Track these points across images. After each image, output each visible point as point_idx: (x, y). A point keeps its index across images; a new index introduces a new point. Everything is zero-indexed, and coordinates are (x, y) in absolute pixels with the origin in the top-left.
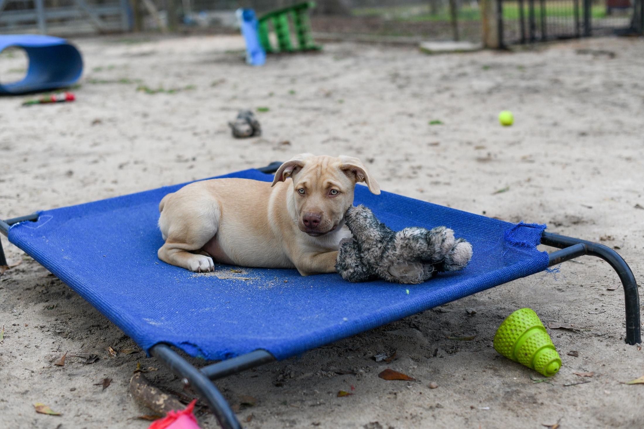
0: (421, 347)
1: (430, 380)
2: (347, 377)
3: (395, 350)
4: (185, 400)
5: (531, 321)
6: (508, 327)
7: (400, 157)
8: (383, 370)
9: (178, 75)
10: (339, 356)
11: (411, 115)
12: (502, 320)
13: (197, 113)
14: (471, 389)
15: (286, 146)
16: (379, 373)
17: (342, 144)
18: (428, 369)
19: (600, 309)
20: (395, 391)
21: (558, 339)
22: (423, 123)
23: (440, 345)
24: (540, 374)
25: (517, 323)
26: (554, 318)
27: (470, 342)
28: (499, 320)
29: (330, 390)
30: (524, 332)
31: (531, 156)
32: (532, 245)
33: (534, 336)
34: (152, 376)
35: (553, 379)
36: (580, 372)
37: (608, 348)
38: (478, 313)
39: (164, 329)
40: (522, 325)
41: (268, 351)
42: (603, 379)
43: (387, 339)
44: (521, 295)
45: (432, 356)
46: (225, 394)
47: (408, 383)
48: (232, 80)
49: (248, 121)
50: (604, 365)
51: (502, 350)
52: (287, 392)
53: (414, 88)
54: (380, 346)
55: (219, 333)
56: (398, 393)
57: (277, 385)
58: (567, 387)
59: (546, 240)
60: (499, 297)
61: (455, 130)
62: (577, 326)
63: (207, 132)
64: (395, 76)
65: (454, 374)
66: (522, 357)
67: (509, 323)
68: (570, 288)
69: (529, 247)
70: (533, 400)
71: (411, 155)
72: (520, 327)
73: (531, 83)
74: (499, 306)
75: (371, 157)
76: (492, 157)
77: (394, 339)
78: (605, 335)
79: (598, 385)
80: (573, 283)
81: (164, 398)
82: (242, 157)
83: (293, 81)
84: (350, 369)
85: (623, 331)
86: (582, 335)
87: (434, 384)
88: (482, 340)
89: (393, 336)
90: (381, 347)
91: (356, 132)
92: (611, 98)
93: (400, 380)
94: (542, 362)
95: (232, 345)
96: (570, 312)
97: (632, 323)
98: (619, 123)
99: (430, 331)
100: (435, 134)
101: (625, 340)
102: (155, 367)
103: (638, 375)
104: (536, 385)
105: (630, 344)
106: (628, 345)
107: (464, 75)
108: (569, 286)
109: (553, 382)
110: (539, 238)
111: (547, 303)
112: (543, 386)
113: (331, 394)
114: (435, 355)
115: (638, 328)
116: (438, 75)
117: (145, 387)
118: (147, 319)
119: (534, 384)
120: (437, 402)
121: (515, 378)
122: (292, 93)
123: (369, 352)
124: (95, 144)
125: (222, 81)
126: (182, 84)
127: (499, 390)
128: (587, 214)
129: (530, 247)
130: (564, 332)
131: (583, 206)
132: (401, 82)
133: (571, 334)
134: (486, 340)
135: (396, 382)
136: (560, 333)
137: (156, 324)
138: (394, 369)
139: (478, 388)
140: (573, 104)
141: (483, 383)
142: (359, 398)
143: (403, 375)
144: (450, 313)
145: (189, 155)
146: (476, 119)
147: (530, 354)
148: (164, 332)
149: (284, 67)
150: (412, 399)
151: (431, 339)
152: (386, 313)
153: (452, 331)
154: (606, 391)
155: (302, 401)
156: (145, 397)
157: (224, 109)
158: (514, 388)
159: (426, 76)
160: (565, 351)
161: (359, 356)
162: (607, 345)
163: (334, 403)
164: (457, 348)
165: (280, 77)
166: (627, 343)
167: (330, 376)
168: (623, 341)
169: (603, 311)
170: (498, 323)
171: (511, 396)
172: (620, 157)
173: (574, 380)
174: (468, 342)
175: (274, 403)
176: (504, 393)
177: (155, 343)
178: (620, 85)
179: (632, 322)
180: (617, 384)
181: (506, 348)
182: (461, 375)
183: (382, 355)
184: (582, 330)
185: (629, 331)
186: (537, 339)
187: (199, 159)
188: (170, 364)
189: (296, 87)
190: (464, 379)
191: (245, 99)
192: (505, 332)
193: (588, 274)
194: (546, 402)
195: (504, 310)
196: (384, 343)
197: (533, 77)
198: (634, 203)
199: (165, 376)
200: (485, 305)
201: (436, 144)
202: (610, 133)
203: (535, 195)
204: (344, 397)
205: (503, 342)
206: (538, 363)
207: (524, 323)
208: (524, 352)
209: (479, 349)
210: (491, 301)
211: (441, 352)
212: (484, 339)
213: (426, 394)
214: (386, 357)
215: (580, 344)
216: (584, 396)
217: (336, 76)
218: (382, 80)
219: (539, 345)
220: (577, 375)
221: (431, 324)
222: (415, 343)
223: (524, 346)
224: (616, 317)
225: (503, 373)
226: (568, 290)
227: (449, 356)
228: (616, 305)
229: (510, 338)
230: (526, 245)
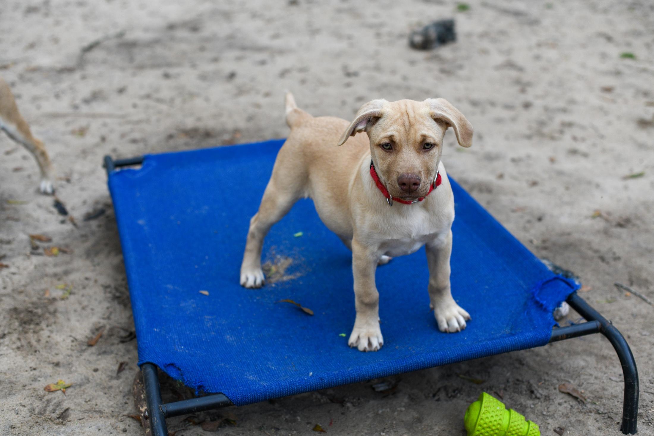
0: (428, 382)
18: (415, 414)
23: (447, 383)
26: (571, 377)
29: (311, 421)
37: (599, 432)
41: (227, 397)
45: (431, 396)
47: (385, 428)
62: (586, 394)
65: (434, 427)
75: (532, 98)
78: (606, 413)
86: (583, 409)
91: (537, 58)
96: (593, 372)
100: (617, 73)
101: (621, 426)
105: (623, 433)
113: (309, 426)
114: (434, 396)
117: (141, 387)
124: (276, 36)
130: (570, 399)
133: (573, 404)
135: (375, 424)
136: (564, 399)
155: (277, 429)
156: (136, 397)
160: (554, 425)
162: (600, 428)
166: (621, 430)
167: (322, 401)
168: (618, 427)
174: (473, 387)
177: (145, 361)
179: (627, 413)
184: (589, 401)
201: (609, 90)
204: (317, 433)
211: (441, 393)
215: (574, 420)
227: (445, 402)
230: (544, 307)
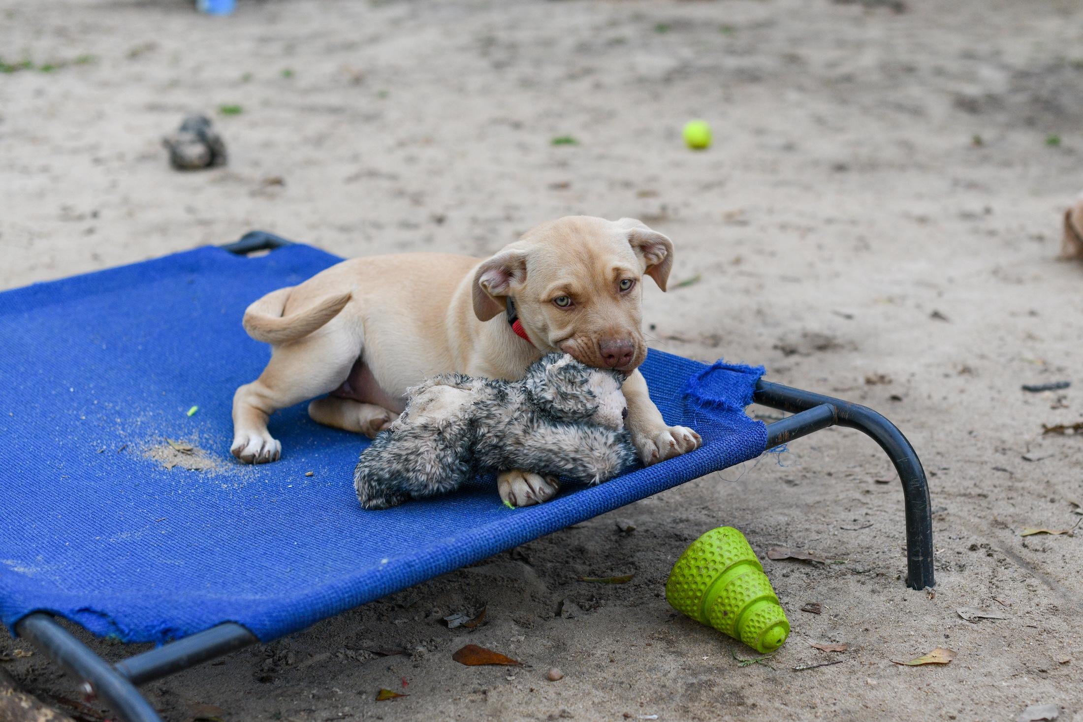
0: (533, 599)
1: (549, 664)
2: (394, 661)
3: (483, 605)
4: (87, 715)
5: (735, 550)
6: (693, 562)
7: (494, 212)
8: (461, 647)
9: (61, 32)
10: (379, 619)
11: (517, 125)
12: (683, 543)
13: (100, 116)
14: (624, 679)
15: (276, 189)
16: (453, 652)
17: (385, 184)
18: (545, 642)
19: (862, 520)
20: (484, 688)
21: (786, 579)
22: (540, 140)
23: (567, 592)
24: (750, 650)
25: (708, 556)
26: (778, 538)
27: (622, 586)
28: (678, 543)
29: (362, 689)
30: (722, 571)
31: (742, 212)
32: (736, 405)
33: (740, 579)
34: (21, 668)
35: (774, 657)
36: (824, 643)
37: (875, 596)
38: (639, 529)
39: (42, 580)
40: (718, 559)
41: (243, 625)
42: (865, 657)
43: (468, 584)
44: (719, 493)
45: (554, 615)
46: (164, 700)
47: (508, 670)
48: (169, 45)
49: (202, 137)
50: (867, 630)
51: (681, 605)
52: (281, 695)
53: (524, 69)
54: (455, 597)
55: (150, 587)
56: (489, 690)
57: (263, 680)
58: (799, 674)
59: (763, 396)
60: (678, 497)
61: (601, 157)
62: (820, 554)
63: (121, 157)
64: (487, 43)
65: (594, 652)
66: (718, 618)
67: (693, 556)
68: (809, 479)
69: (730, 410)
70: (737, 698)
71: (516, 208)
72: (715, 562)
73: (746, 62)
74: (678, 515)
75: (439, 211)
76: (670, 213)
77: (482, 583)
78: (870, 571)
79: (856, 668)
80: (814, 469)
81: (46, 715)
82: (190, 210)
83: (290, 49)
84: (399, 645)
85: (902, 563)
86: (829, 572)
87: (556, 672)
88: (646, 584)
89: (481, 578)
90: (457, 599)
91: (411, 160)
92: (894, 96)
93: (493, 664)
94: (754, 627)
95: (174, 613)
96: (808, 527)
97: (918, 551)
98: (908, 146)
99: (549, 565)
100: (563, 164)
101: (906, 581)
102: (27, 650)
103: (926, 647)
104: (742, 669)
105: (914, 589)
106: (911, 590)
107: (618, 42)
108: (808, 475)
109: (774, 664)
110: (750, 392)
111: (766, 509)
112: (757, 671)
113: (364, 697)
114: (558, 614)
115: (929, 559)
116: (569, 42)
117: (9, 694)
118: (9, 562)
119: (740, 667)
120: (562, 707)
121: (705, 658)
122: (288, 74)
123: (435, 609)
125: (150, 47)
126: (70, 53)
127: (675, 680)
128: (843, 330)
129: (732, 411)
130: (797, 566)
131: (837, 313)
132: (499, 55)
133: (808, 569)
134: (653, 584)
135: (487, 669)
136: (788, 567)
137: (26, 570)
138: (482, 642)
139: (638, 677)
140: (823, 106)
141: (647, 667)
142: (418, 703)
143: (498, 655)
144: (586, 529)
145: (84, 205)
146: (642, 133)
147: (733, 612)
148: (42, 586)
149: (273, 19)
150: (515, 701)
151: (552, 581)
152: (465, 547)
153: (590, 565)
154: (869, 680)
155: (310, 711)
156: (10, 714)
157: (153, 108)
158: (704, 678)
159: (548, 43)
160: (796, 604)
161: (416, 618)
162: (873, 591)
163: (369, 714)
164: (600, 599)
165: (264, 40)
166: (908, 587)
167: (361, 658)
168: (902, 584)
169: (868, 524)
170: (674, 550)
171: (699, 692)
172: (907, 216)
173: (812, 659)
174: (620, 588)
175: (257, 717)
176: (685, 687)
177: (26, 611)
178: (910, 70)
179: (918, 548)
180: (890, 666)
181: (689, 602)
182: (606, 653)
183: (460, 615)
184: (829, 561)
185: (912, 565)
186: (745, 586)
187: (106, 214)
188: (56, 653)
189: (296, 63)
190: (612, 661)
191: (197, 87)
192: (686, 572)
193: (841, 451)
194: (761, 703)
195: (686, 523)
196: (463, 591)
197: (749, 51)
198: (930, 308)
199: (46, 668)
200: (652, 513)
201: (563, 186)
202: (891, 165)
203: (747, 291)
204: (388, 702)
205: (684, 590)
206: (747, 629)
207: (721, 556)
208: (722, 608)
209: (640, 601)
210: (663, 505)
211: (570, 608)
212: (650, 581)
213: (542, 691)
214: (468, 618)
215: (824, 590)
216: (831, 689)
217: (374, 39)
218: (463, 49)
219: (748, 596)
220: (818, 649)
221: (551, 551)
222: (521, 591)
223: (721, 597)
224: (891, 535)
225: (684, 647)
226: (805, 482)
227: (586, 617)
228: (890, 511)
229: (696, 583)
230: (726, 406)
